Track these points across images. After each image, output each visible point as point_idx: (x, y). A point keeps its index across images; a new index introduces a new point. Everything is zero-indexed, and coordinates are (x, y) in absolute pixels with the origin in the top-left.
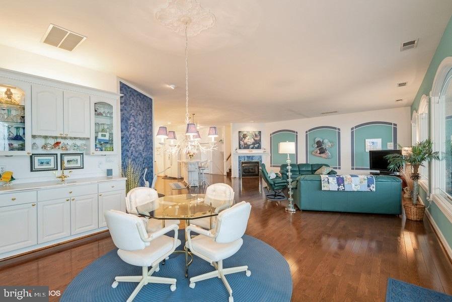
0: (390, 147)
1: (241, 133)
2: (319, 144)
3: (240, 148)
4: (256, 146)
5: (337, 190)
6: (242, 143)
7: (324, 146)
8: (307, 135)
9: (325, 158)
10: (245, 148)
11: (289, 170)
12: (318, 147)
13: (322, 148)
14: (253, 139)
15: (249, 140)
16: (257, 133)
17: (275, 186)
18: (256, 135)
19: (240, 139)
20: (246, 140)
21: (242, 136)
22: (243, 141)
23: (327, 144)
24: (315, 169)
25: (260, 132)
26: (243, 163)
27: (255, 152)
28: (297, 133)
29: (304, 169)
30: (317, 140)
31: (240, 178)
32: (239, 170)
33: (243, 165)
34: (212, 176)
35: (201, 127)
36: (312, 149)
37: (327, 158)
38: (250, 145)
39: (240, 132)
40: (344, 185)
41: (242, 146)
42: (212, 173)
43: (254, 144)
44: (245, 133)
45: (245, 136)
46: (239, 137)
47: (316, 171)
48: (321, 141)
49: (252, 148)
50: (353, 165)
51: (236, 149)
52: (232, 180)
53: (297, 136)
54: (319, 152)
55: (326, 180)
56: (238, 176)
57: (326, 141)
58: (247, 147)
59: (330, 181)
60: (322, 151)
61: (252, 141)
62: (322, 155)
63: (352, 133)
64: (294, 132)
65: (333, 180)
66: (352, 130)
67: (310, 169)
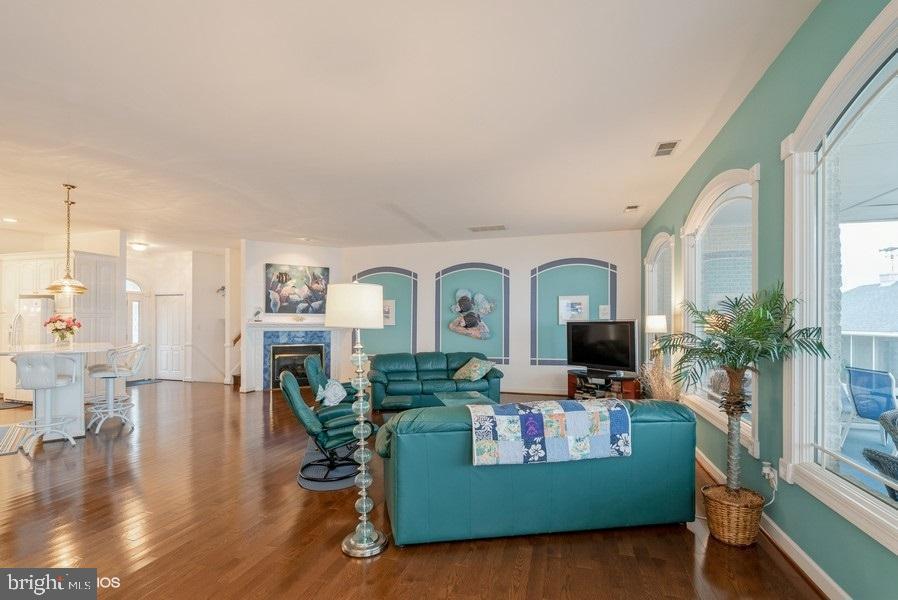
0: (604, 314)
1: (272, 269)
2: (465, 304)
3: (268, 310)
4: (316, 304)
5: (521, 461)
6: (274, 295)
7: (474, 310)
8: (438, 283)
9: (477, 338)
10: (283, 310)
11: (361, 394)
12: (461, 312)
13: (471, 315)
14: (306, 288)
15: (296, 290)
16: (318, 272)
17: (330, 439)
18: (315, 279)
19: (269, 286)
20: (287, 290)
21: (276, 279)
22: (279, 292)
23: (481, 307)
24: (454, 365)
25: (327, 270)
26: (276, 351)
27: (311, 321)
28: (416, 276)
29: (429, 366)
30: (460, 294)
31: (266, 392)
32: (266, 371)
33: (277, 357)
34: (189, 386)
35: (153, 245)
36: (450, 316)
37: (481, 339)
38: (298, 303)
39: (268, 266)
40: (542, 443)
41: (275, 305)
42: (189, 378)
43: (309, 300)
44: (284, 269)
45: (283, 278)
46: (268, 280)
47: (456, 370)
48: (470, 297)
49: (305, 311)
50: (533, 354)
51: (258, 313)
52: (243, 397)
53: (415, 283)
54: (463, 324)
55: (488, 425)
56: (260, 387)
57: (479, 298)
58: (288, 307)
59: (500, 430)
60: (471, 322)
61: (306, 291)
62: (471, 331)
63: (534, 281)
64: (409, 273)
65: (509, 427)
66: (532, 274)
67: (443, 366)
